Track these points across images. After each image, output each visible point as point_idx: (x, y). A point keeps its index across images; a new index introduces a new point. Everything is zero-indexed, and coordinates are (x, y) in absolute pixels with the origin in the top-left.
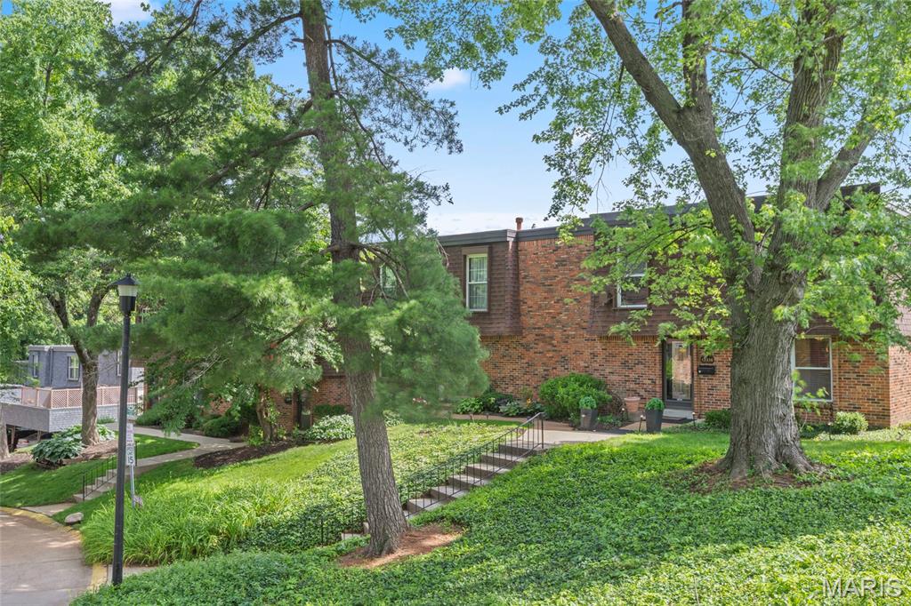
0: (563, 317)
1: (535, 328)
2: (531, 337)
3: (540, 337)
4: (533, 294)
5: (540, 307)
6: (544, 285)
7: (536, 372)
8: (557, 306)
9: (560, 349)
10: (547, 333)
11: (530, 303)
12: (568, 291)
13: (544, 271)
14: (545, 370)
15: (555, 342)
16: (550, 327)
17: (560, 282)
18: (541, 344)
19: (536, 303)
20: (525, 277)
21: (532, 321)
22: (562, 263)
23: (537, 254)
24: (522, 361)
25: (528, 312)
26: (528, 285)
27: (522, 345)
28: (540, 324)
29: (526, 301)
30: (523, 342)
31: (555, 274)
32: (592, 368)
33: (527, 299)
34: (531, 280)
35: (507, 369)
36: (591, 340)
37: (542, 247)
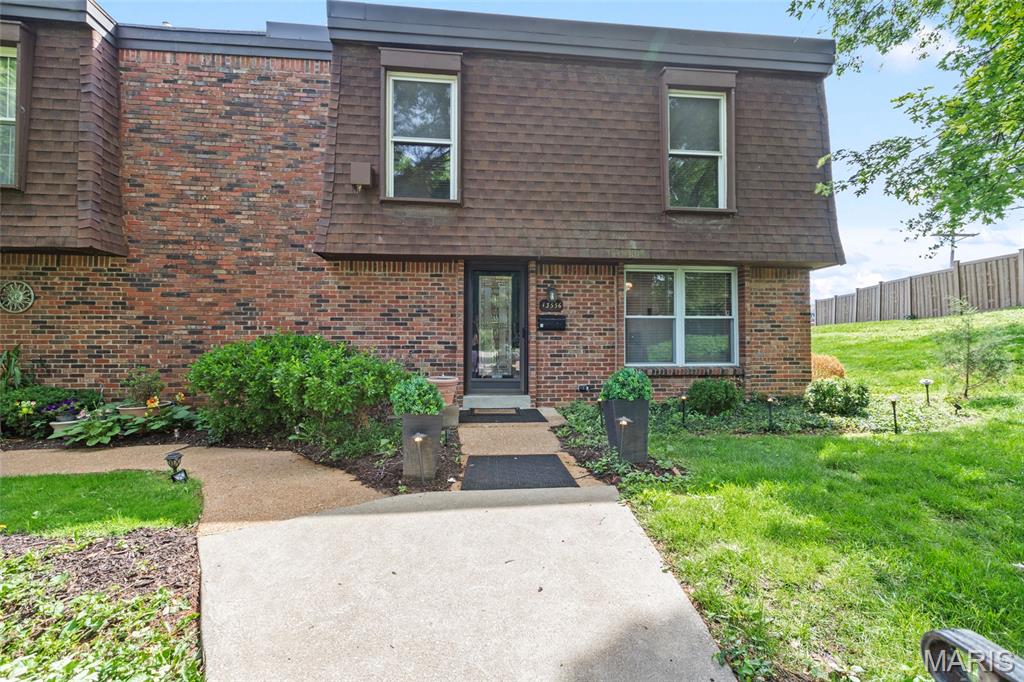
0: (244, 220)
1: (166, 243)
2: (154, 261)
3: (179, 261)
4: (160, 167)
5: (181, 197)
6: (192, 150)
7: (167, 337)
8: (228, 197)
9: (234, 287)
10: (201, 253)
11: (150, 186)
12: (257, 168)
13: (195, 120)
14: (192, 332)
15: (221, 273)
16: (208, 241)
17: (236, 147)
18: (182, 277)
19: (171, 188)
20: (139, 129)
21: (158, 226)
22: (244, 109)
23: (174, 82)
24: (129, 313)
25: (148, 205)
26: (148, 147)
27: (127, 278)
28: (180, 234)
29: (139, 180)
30: (129, 270)
31: (224, 131)
32: (314, 324)
33: (143, 176)
34: (155, 136)
35: (81, 332)
36: (314, 269)
37: (189, 68)
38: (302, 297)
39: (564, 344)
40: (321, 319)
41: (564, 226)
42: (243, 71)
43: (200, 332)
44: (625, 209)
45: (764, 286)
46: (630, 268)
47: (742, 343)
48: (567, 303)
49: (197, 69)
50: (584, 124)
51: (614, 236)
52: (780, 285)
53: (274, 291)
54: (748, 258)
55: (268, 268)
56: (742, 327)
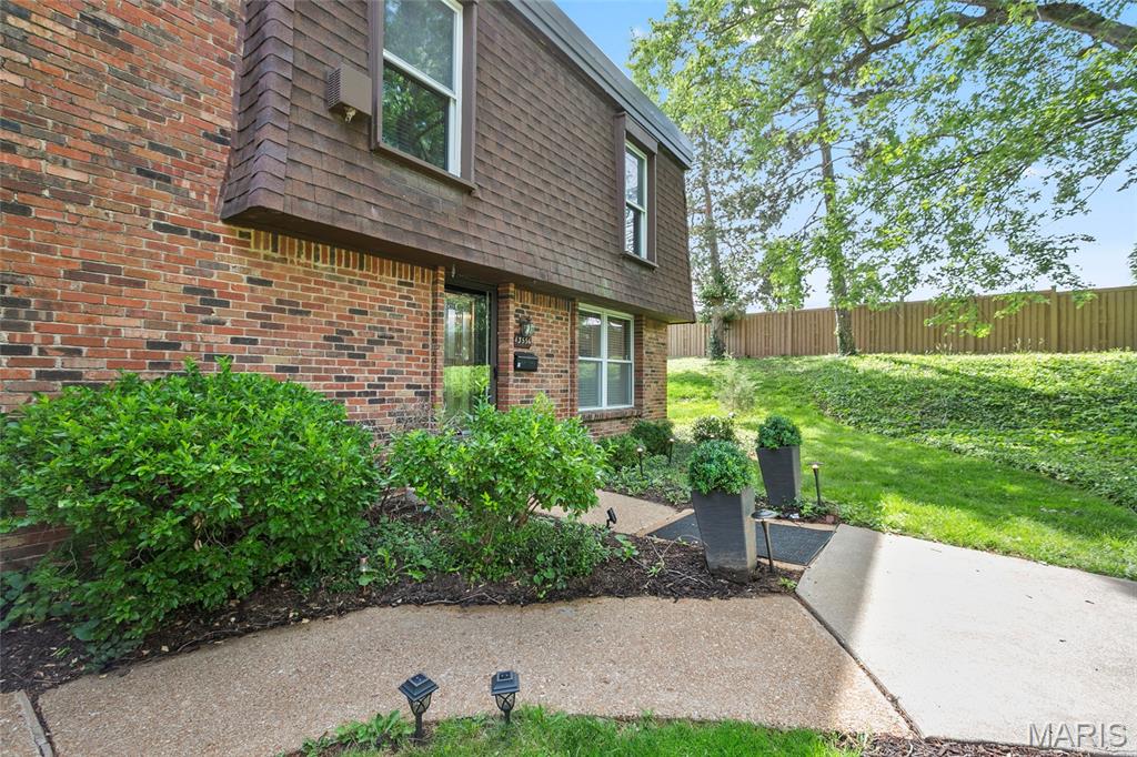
32: (196, 348)
36: (196, 235)
38: (166, 288)
39: (532, 387)
40: (212, 337)
41: (559, 250)
44: (598, 244)
46: (581, 306)
47: (638, 386)
48: (535, 339)
50: (569, 137)
51: (593, 270)
52: (655, 335)
53: (87, 266)
55: (72, 208)
56: (639, 371)
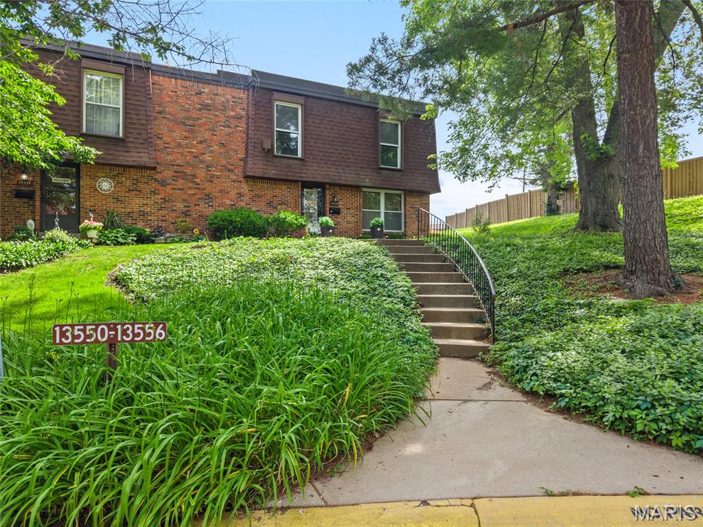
0: (207, 158)
1: (173, 165)
2: (168, 173)
3: (180, 174)
4: (170, 131)
5: (179, 145)
6: (184, 124)
7: (175, 208)
8: (200, 147)
9: (204, 187)
10: (189, 171)
11: (165, 139)
12: (213, 134)
13: (186, 111)
14: (185, 206)
15: (198, 180)
16: (192, 166)
17: (204, 124)
18: (181, 181)
19: (175, 140)
20: (160, 113)
21: (169, 157)
22: (206, 107)
23: (176, 92)
24: (157, 196)
25: (165, 147)
26: (164, 121)
27: (156, 180)
28: (179, 162)
29: (161, 136)
30: (157, 177)
31: (198, 117)
32: (239, 206)
33: (162, 134)
34: (168, 116)
35: (136, 204)
36: (238, 182)
37: (182, 87)
39: (339, 220)
40: (242, 203)
41: (342, 171)
42: (207, 90)
43: (189, 207)
44: (364, 166)
45: (413, 200)
46: (364, 189)
47: (405, 223)
48: (340, 203)
49: (186, 87)
50: (349, 130)
51: (360, 176)
52: (419, 200)
53: (221, 190)
54: (408, 188)
55: (218, 180)
56: (405, 216)
